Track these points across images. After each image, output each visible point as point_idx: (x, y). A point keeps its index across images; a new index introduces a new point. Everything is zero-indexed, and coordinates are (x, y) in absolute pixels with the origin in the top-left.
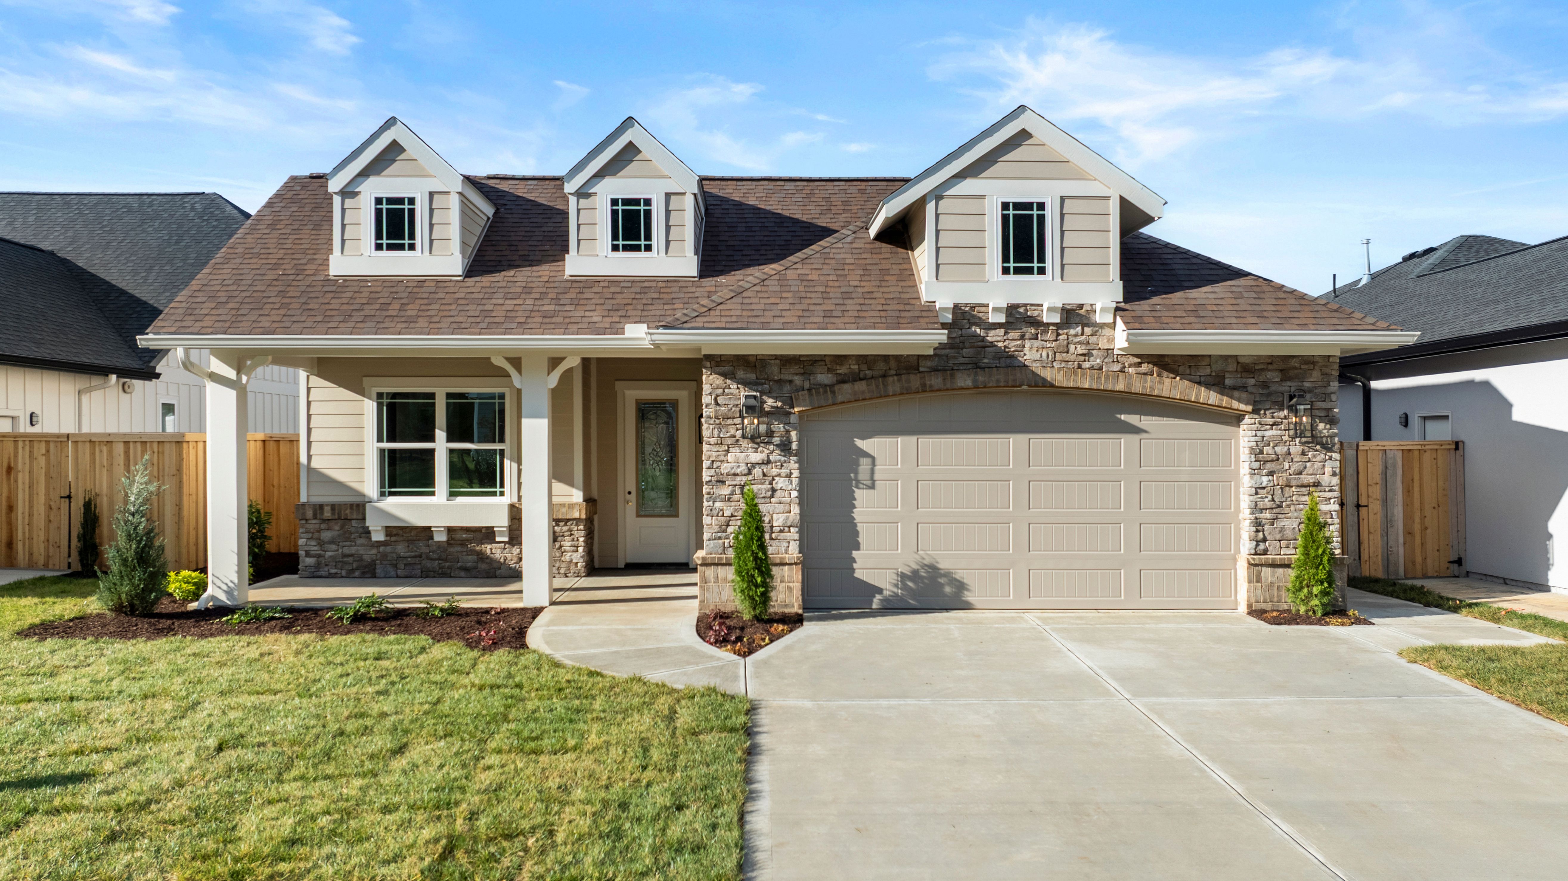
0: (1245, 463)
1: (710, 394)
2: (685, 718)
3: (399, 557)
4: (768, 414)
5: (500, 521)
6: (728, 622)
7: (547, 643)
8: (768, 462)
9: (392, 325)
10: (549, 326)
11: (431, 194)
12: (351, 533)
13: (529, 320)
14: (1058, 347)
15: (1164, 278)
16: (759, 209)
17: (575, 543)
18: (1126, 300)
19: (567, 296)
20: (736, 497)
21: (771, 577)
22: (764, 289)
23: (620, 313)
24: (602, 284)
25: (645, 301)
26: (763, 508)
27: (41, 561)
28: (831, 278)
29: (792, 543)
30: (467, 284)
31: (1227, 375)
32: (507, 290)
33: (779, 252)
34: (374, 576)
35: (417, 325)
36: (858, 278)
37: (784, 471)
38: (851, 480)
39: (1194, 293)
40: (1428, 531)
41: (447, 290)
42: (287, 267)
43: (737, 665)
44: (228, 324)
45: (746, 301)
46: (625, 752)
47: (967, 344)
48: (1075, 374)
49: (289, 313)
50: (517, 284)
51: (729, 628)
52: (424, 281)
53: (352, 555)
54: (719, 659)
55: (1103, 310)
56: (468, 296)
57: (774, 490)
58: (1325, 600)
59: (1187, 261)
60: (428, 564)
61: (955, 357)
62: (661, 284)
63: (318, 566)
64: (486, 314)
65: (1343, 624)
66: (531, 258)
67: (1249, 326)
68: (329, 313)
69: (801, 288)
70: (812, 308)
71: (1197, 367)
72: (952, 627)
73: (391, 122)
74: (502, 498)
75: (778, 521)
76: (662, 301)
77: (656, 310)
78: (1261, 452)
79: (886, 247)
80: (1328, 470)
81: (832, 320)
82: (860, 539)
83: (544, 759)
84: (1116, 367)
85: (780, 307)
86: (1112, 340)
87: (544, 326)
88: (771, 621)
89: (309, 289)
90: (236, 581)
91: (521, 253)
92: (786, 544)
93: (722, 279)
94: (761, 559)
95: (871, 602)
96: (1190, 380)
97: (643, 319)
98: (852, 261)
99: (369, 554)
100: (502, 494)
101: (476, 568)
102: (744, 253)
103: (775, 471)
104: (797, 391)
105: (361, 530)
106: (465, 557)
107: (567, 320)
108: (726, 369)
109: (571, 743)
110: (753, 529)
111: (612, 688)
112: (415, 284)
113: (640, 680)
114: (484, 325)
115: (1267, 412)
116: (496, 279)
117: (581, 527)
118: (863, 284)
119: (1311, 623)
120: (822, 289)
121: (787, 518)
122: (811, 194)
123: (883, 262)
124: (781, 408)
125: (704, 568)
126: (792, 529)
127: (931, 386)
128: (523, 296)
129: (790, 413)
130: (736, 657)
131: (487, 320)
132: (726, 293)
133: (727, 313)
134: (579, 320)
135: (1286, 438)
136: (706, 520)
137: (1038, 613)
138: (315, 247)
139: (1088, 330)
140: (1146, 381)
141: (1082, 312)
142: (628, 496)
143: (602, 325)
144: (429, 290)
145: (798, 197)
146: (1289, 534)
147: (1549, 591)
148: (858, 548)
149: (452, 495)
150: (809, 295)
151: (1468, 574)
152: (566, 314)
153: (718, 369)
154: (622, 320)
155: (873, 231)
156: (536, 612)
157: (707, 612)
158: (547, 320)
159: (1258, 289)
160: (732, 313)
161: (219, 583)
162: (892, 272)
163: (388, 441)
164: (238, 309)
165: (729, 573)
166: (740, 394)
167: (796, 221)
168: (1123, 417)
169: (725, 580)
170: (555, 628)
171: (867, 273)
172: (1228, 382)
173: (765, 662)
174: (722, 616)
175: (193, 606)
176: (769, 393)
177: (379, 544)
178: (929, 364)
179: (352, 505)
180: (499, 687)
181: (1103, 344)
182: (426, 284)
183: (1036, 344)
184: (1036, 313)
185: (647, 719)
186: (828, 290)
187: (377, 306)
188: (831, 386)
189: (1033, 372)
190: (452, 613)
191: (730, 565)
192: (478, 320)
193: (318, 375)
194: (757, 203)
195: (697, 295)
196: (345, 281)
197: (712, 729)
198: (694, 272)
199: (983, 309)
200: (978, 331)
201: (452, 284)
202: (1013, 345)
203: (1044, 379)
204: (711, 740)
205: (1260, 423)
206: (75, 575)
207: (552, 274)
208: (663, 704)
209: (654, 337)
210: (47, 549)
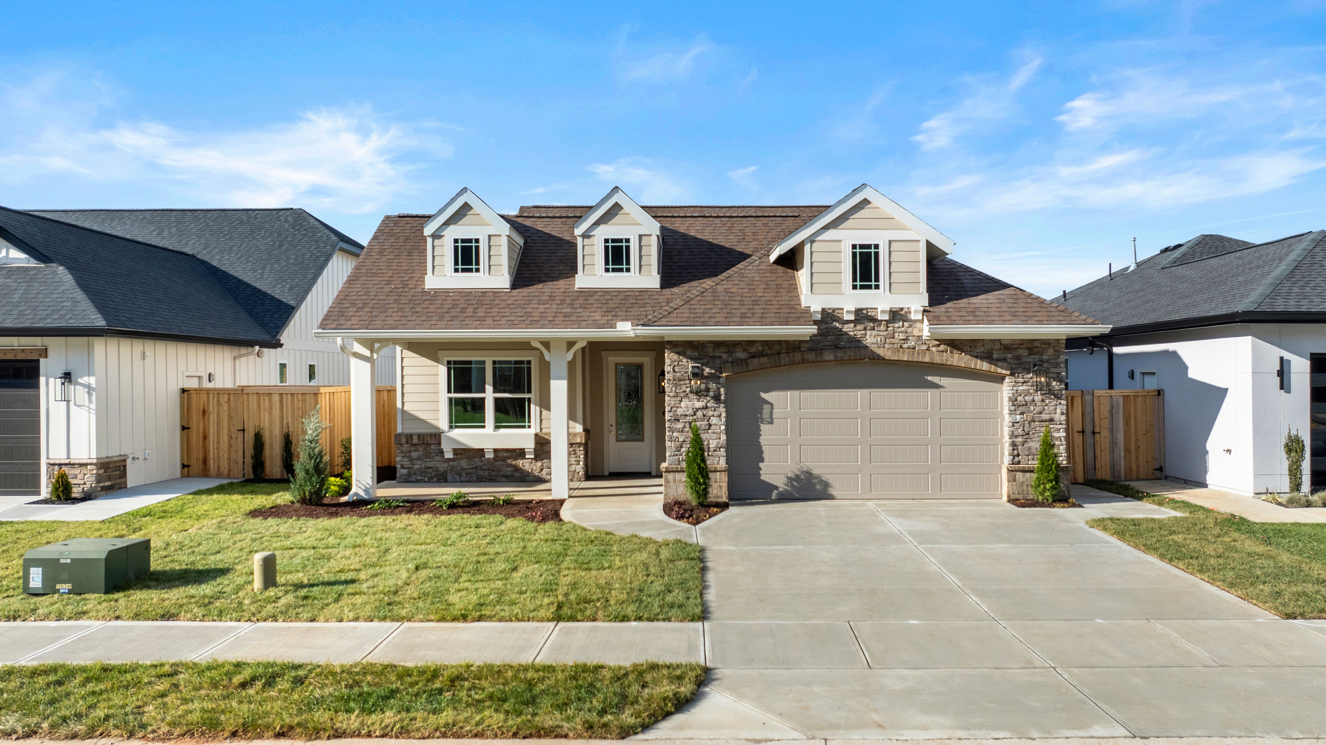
0: (1006, 407)
1: (670, 365)
2: (665, 554)
3: (462, 469)
4: (706, 377)
5: (529, 445)
6: (683, 507)
7: (575, 519)
8: (706, 407)
9: (470, 322)
10: (568, 323)
11: (490, 236)
12: (430, 453)
13: (556, 319)
14: (888, 334)
15: (956, 289)
16: (698, 239)
17: (578, 459)
18: (931, 304)
19: (578, 302)
20: (687, 429)
21: (709, 479)
22: (703, 298)
23: (613, 314)
24: (599, 294)
25: (627, 306)
26: (703, 436)
27: (226, 472)
28: (745, 291)
29: (722, 458)
30: (513, 294)
31: (994, 352)
32: (539, 298)
33: (711, 270)
34: (446, 481)
35: (486, 323)
36: (762, 290)
37: (716, 413)
38: (758, 418)
39: (975, 300)
40: (1140, 449)
41: (501, 298)
42: (396, 282)
43: (691, 530)
44: (367, 323)
45: (692, 307)
46: (636, 569)
47: (830, 333)
48: (898, 351)
49: (404, 314)
50: (546, 294)
51: (684, 510)
52: (486, 292)
53: (431, 468)
54: (680, 526)
55: (915, 312)
56: (515, 302)
57: (710, 425)
58: (1054, 492)
59: (973, 277)
60: (481, 473)
61: (823, 342)
62: (636, 294)
63: (409, 474)
64: (528, 315)
65: (1063, 507)
66: (552, 275)
67: (1006, 322)
68: (429, 314)
69: (727, 298)
70: (733, 311)
71: (975, 347)
72: (821, 509)
73: (465, 190)
74: (529, 429)
75: (713, 444)
76: (638, 305)
77: (635, 311)
78: (1016, 400)
79: (780, 269)
80: (1058, 411)
81: (746, 319)
82: (764, 456)
83: (594, 573)
84: (924, 347)
85: (714, 311)
86: (921, 330)
87: (565, 323)
88: (709, 506)
89: (413, 298)
90: (371, 484)
91: (545, 272)
92: (717, 459)
93: (675, 290)
94: (703, 468)
95: (771, 495)
96: (971, 355)
97: (627, 318)
98: (758, 279)
99: (442, 467)
100: (529, 427)
101: (512, 476)
102: (689, 271)
103: (711, 413)
104: (724, 363)
105: (437, 451)
106: (505, 469)
107: (579, 319)
108: (680, 349)
109: (606, 565)
110: (697, 449)
111: (621, 540)
112: (480, 294)
113: (636, 536)
114: (528, 322)
115: (1020, 375)
116: (531, 290)
117: (582, 448)
118: (765, 295)
119: (1044, 507)
120: (739, 298)
121: (719, 442)
122: (732, 227)
123: (779, 279)
124: (714, 373)
125: (667, 474)
126: (722, 450)
127: (808, 360)
128: (550, 302)
129: (720, 377)
130: (690, 526)
131: (529, 319)
132: (679, 302)
133: (680, 315)
134: (587, 318)
135: (1031, 391)
136: (668, 444)
137: (876, 502)
138: (411, 268)
139: (906, 324)
140: (943, 356)
141: (903, 313)
142: (610, 428)
143: (601, 322)
144: (490, 298)
145: (723, 230)
146: (1034, 451)
147: (1207, 487)
148: (762, 461)
149: (497, 427)
150: (731, 303)
151: (1166, 477)
152: (578, 314)
153: (675, 350)
154: (614, 318)
155: (773, 258)
156: (562, 502)
157: (670, 501)
158: (567, 319)
159: (1015, 297)
160: (684, 315)
161: (360, 485)
162: (784, 286)
163: (455, 392)
164: (372, 312)
165: (683, 477)
166: (689, 365)
167: (722, 248)
168: (929, 378)
169: (680, 481)
170: (577, 511)
171: (768, 287)
172: (995, 356)
173: (708, 528)
174: (679, 504)
175: (345, 499)
176: (707, 365)
177: (449, 460)
178: (806, 345)
179: (431, 435)
180: (556, 540)
181: (916, 333)
182: (487, 294)
183: (874, 333)
184: (873, 314)
185: (645, 555)
186: (743, 299)
187: (459, 310)
188: (746, 360)
189: (872, 351)
190: (509, 503)
191: (684, 472)
192: (524, 319)
193: (408, 349)
194: (696, 234)
195: (660, 301)
196: (435, 292)
197: (681, 559)
198: (658, 286)
199: (840, 311)
200: (837, 325)
201: (504, 294)
202: (859, 334)
203: (879, 355)
204: (681, 564)
205: (1015, 382)
206: (248, 481)
207: (567, 287)
208: (652, 548)
209: (636, 331)
210: (229, 464)
